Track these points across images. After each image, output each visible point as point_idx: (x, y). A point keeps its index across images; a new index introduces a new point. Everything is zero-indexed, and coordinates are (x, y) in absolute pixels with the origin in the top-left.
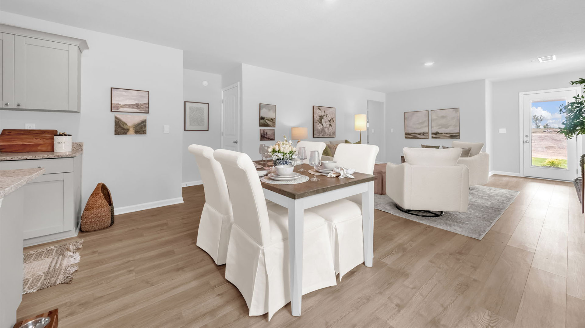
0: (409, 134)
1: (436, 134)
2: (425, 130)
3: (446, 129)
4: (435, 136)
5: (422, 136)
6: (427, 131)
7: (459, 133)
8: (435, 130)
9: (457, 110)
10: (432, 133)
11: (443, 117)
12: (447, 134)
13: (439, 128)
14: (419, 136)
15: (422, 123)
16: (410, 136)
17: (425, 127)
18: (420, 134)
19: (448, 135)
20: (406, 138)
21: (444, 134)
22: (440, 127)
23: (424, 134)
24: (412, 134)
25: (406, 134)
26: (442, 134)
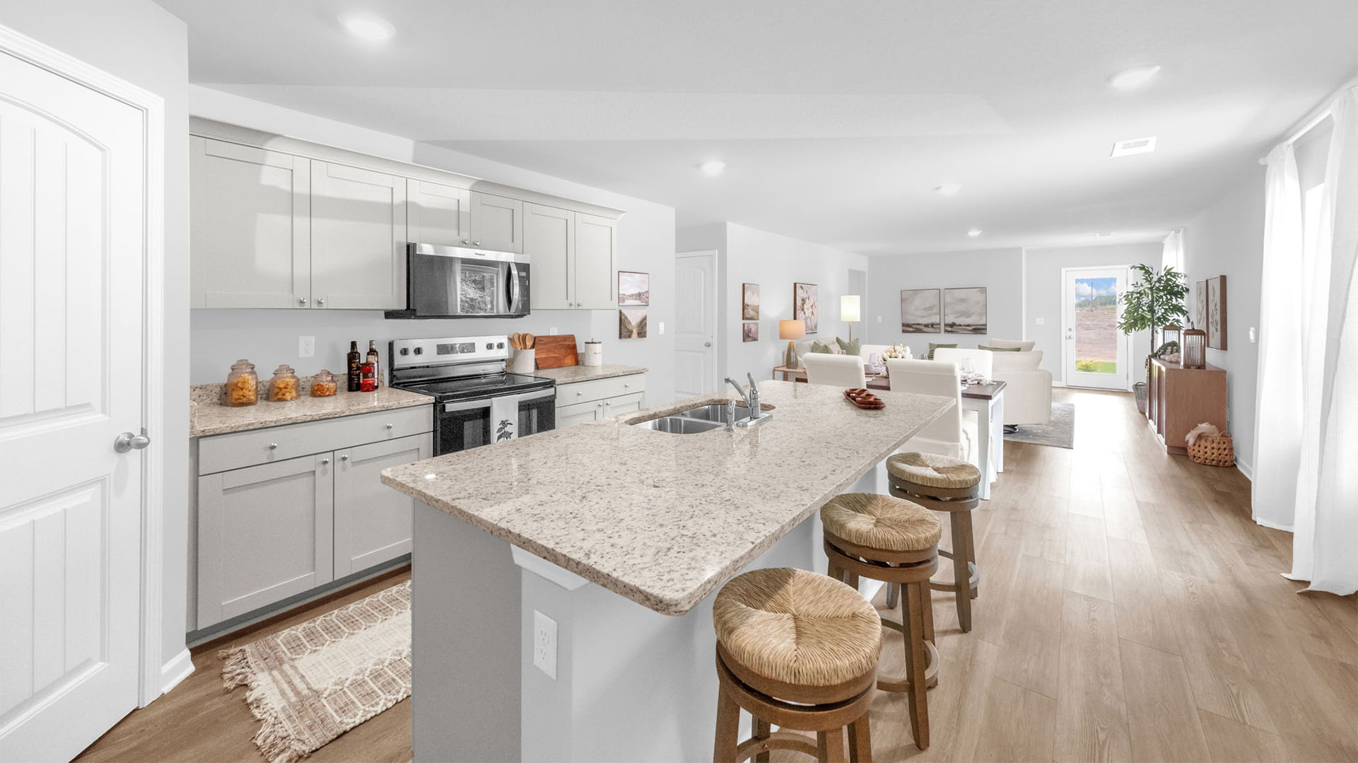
0: (908, 325)
1: (952, 325)
2: (935, 319)
3: (968, 319)
4: (949, 329)
5: (930, 329)
6: (938, 321)
7: (986, 325)
8: (950, 320)
9: (983, 290)
10: (946, 325)
11: (962, 300)
12: (968, 326)
13: (957, 317)
14: (925, 329)
15: (931, 308)
16: (911, 329)
17: (936, 314)
18: (926, 326)
19: (971, 328)
20: (904, 331)
21: (965, 326)
22: (958, 315)
23: (932, 325)
24: (913, 326)
25: (904, 325)
26: (960, 325)
